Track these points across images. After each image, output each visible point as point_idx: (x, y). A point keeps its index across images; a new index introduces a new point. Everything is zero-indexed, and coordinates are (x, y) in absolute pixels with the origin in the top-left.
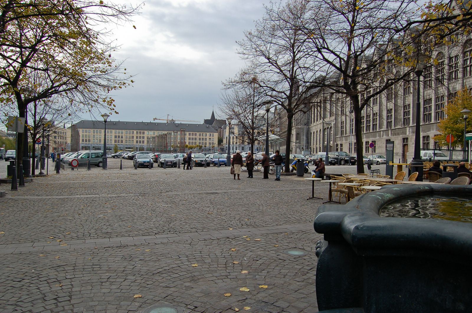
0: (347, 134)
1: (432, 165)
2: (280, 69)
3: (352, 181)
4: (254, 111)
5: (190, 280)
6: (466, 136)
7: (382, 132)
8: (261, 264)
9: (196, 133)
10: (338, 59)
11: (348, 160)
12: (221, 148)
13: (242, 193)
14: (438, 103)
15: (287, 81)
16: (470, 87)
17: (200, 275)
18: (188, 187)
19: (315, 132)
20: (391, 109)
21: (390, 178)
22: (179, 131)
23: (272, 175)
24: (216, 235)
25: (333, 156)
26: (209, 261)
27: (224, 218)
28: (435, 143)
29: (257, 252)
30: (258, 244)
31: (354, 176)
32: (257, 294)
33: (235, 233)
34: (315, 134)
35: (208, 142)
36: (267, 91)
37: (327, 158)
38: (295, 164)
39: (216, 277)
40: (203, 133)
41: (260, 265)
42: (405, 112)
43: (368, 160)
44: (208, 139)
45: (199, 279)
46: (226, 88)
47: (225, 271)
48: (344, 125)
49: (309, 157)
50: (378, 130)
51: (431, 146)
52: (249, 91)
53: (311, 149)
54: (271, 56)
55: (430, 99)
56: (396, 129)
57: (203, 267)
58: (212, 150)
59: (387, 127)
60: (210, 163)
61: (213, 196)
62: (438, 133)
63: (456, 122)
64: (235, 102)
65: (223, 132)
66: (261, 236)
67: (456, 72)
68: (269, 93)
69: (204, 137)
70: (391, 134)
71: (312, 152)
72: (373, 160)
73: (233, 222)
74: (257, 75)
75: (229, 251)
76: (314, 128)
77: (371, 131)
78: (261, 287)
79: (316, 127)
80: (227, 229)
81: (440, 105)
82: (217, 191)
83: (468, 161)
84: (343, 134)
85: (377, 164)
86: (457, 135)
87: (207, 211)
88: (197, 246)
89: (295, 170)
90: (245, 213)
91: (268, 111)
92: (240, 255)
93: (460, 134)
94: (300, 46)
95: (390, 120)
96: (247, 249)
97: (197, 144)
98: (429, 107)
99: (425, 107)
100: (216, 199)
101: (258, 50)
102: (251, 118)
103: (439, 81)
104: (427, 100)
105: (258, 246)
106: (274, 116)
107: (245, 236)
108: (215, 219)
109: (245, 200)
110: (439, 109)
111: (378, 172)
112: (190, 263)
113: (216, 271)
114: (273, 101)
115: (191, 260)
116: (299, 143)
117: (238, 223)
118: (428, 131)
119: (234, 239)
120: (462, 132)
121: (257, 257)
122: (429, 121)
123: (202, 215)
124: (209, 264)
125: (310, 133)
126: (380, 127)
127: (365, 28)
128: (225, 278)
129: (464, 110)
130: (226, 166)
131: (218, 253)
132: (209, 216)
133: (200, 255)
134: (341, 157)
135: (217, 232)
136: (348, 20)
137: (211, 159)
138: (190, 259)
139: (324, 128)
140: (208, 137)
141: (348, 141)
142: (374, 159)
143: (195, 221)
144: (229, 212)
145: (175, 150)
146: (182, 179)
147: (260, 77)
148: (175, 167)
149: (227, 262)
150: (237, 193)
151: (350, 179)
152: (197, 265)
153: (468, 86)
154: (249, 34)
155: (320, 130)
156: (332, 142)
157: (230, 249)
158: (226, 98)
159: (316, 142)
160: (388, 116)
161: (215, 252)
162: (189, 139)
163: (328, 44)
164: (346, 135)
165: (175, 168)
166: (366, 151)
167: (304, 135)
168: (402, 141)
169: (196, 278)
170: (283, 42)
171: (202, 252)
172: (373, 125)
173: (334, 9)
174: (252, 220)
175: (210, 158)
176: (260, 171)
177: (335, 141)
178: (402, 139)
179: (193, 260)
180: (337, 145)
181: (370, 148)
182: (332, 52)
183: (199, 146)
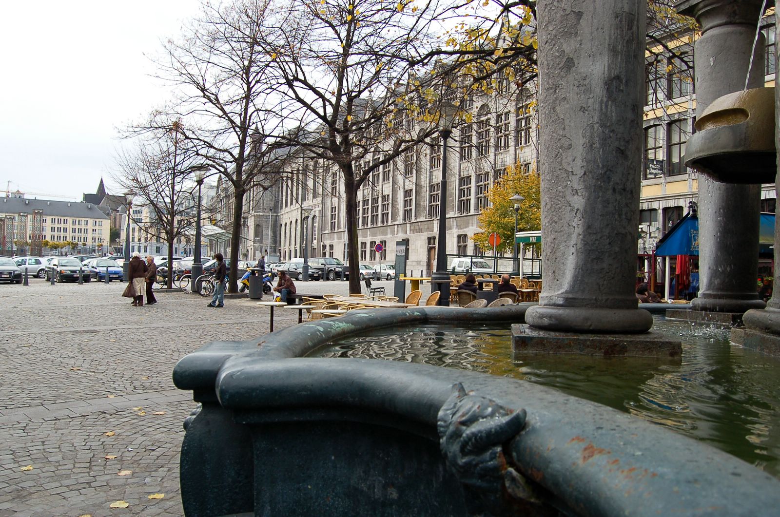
0: (340, 228)
1: (463, 280)
2: (222, 110)
3: (335, 307)
4: (175, 182)
5: (11, 498)
6: (517, 236)
7: (396, 226)
8: (158, 457)
9: (66, 218)
10: (320, 100)
11: (341, 272)
12: (115, 248)
13: (145, 330)
14: (480, 184)
15: (235, 131)
16: (524, 161)
17: (34, 486)
18: (39, 321)
19: (288, 224)
20: (411, 190)
21: (398, 301)
22: (29, 214)
23: (206, 298)
24: (81, 408)
25: (315, 265)
26: (59, 457)
27: (101, 376)
28: (476, 246)
29: (156, 435)
30: (159, 422)
31: (342, 298)
32: (143, 510)
33: (119, 404)
34: (288, 227)
35: (90, 235)
36: (199, 148)
37: (306, 267)
38: (248, 278)
39: (67, 486)
40: (80, 219)
41: (157, 459)
42: (432, 195)
43: (373, 273)
44: (90, 231)
45: (31, 494)
46: (121, 137)
47: (87, 474)
48: (337, 213)
49: (276, 266)
50: (390, 223)
51: (470, 251)
52: (166, 144)
53: (280, 253)
54: (207, 86)
55: (469, 177)
56: (418, 222)
57: (43, 471)
58: (99, 251)
59: (405, 219)
60: (89, 275)
61: (86, 337)
62: (480, 231)
63: (504, 215)
64: (140, 163)
65: (120, 220)
66: (167, 405)
67: (506, 136)
68: (203, 151)
69: (83, 227)
70: (410, 230)
71: (282, 258)
72: (380, 273)
73: (117, 383)
74: (182, 117)
75: (102, 437)
76: (285, 216)
77: (379, 224)
78: (152, 496)
79: (290, 214)
80: (104, 396)
81: (483, 187)
82: (97, 328)
83: (519, 275)
84: (334, 229)
85: (387, 279)
86: (504, 235)
87: (70, 366)
88: (36, 432)
89: (248, 288)
90: (144, 367)
91: (200, 182)
92: (123, 442)
93: (509, 233)
94: (260, 72)
95: (408, 208)
96: (137, 430)
97: (67, 240)
98: (468, 188)
99: (462, 189)
100: (91, 343)
101: (184, 71)
102: (169, 195)
103: (482, 149)
104: (464, 178)
105: (159, 424)
106: (217, 193)
107: (136, 407)
108: (83, 380)
109: (148, 342)
110: (481, 193)
111: (382, 291)
112: (17, 465)
113: (68, 476)
114: (209, 165)
115: (20, 460)
116: (261, 242)
117: (128, 386)
118: (466, 227)
119: (115, 414)
120: (512, 230)
121: (152, 445)
122: (466, 211)
123: (59, 372)
124: (58, 464)
125: (279, 225)
126: (393, 219)
127: (365, 53)
128: (85, 488)
129: (516, 197)
130: (121, 281)
131: (78, 442)
132: (72, 374)
133: (42, 447)
134: (329, 266)
135: (83, 404)
136: (339, 38)
137: (93, 267)
138: (20, 457)
139: (303, 217)
140: (90, 227)
141: (343, 240)
142: (382, 271)
143: (42, 385)
144: (113, 365)
145: (22, 251)
146: (30, 306)
147: (186, 122)
148: (18, 282)
149: (93, 457)
150: (135, 331)
151: (334, 303)
152: (31, 468)
153: (522, 160)
154: (169, 42)
155: (297, 220)
156: (315, 242)
157: (104, 433)
158: (122, 155)
159: (290, 241)
160: (406, 201)
161: (72, 441)
162: (53, 229)
163: (305, 74)
164: (339, 230)
165: (17, 285)
166: (371, 257)
167: (268, 228)
168: (427, 241)
169: (25, 493)
170: (229, 63)
171: (45, 443)
172: (383, 215)
173: (317, 15)
174: (154, 379)
175: (90, 266)
176: (185, 290)
177: (320, 239)
178: (426, 238)
179: (24, 459)
180: (324, 247)
181: (377, 253)
182: (311, 88)
183: (72, 243)
